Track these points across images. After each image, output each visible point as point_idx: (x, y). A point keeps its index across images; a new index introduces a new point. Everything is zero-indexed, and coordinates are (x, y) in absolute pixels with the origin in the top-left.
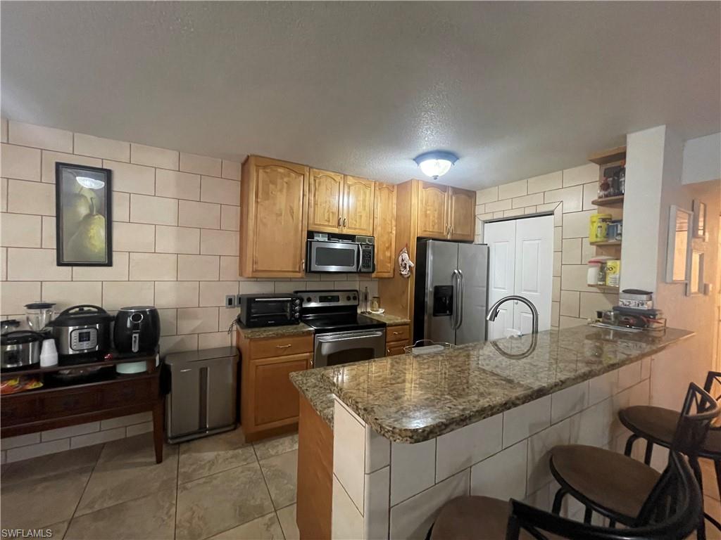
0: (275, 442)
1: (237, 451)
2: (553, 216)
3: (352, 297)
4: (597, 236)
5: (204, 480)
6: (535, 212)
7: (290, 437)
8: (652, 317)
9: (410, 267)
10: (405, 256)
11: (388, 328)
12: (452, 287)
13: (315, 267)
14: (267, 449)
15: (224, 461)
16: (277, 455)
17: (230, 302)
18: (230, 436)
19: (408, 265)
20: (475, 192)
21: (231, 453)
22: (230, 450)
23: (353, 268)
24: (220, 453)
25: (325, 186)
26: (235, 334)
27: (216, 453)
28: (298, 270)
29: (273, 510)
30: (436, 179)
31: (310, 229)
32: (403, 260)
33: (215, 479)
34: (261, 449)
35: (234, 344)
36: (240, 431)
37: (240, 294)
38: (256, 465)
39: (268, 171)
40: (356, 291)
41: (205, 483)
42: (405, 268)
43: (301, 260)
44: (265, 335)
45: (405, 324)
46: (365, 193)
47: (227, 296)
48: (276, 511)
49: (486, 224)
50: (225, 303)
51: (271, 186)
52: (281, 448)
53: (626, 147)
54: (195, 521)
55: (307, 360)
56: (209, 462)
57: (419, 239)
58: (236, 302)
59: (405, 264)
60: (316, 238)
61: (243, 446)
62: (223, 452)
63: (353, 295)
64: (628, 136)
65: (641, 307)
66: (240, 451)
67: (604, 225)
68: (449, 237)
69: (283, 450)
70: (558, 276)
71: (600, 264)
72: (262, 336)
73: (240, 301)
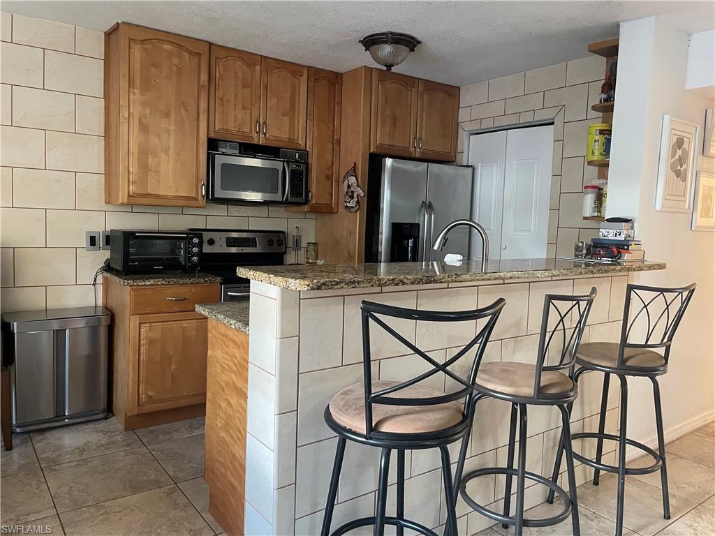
2: (553, 126)
3: (275, 242)
4: (593, 153)
5: (74, 463)
6: (532, 120)
8: (626, 247)
9: (358, 196)
10: (353, 181)
12: (419, 224)
13: (219, 193)
17: (93, 241)
19: (356, 194)
20: (459, 88)
23: (278, 197)
26: (100, 289)
28: (194, 195)
29: (173, 483)
31: (212, 135)
32: (349, 187)
35: (100, 303)
37: (108, 229)
38: (143, 450)
39: (149, 47)
40: (283, 232)
41: (77, 465)
42: (352, 197)
43: (200, 180)
46: (293, 85)
47: (87, 233)
48: (176, 483)
49: (471, 137)
50: (84, 242)
51: (153, 70)
52: (175, 434)
53: (618, 40)
54: (76, 493)
57: (372, 156)
58: (101, 241)
59: (353, 192)
60: (222, 150)
61: (122, 434)
63: (278, 238)
64: (622, 25)
65: (618, 238)
66: (118, 438)
68: (418, 155)
69: (179, 435)
70: (556, 209)
71: (596, 190)
73: (108, 240)
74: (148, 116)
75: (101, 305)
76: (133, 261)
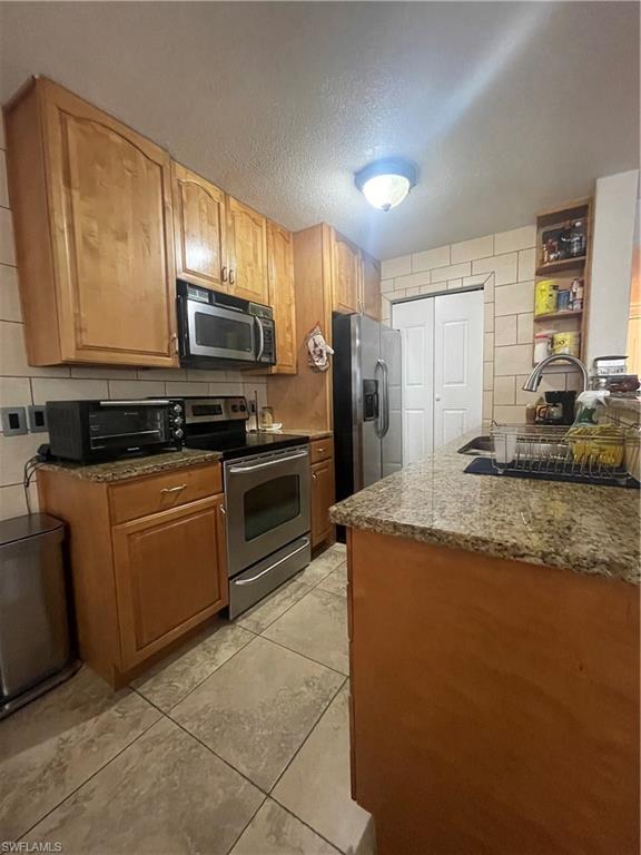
0: (176, 666)
1: (104, 716)
2: (482, 291)
3: (238, 408)
4: (548, 307)
5: (58, 815)
6: (460, 286)
7: (200, 646)
9: (328, 354)
10: (319, 338)
11: (312, 443)
12: (377, 382)
13: (195, 348)
14: (170, 683)
15: (86, 747)
16: (196, 687)
17: (14, 421)
18: (70, 690)
19: (324, 352)
20: (380, 264)
21: (91, 725)
22: (87, 719)
23: (250, 356)
24: (65, 735)
25: (196, 205)
26: (34, 488)
27: (54, 741)
28: (166, 351)
29: (264, 796)
30: (386, 210)
31: (180, 276)
32: (316, 345)
33: (87, 798)
34: (157, 689)
35: (36, 508)
36: (85, 673)
37: (37, 402)
38: (166, 725)
42: (321, 356)
43: (170, 333)
44: (139, 470)
45: (326, 437)
46: (255, 234)
47: (5, 410)
48: (268, 795)
49: (394, 306)
52: (195, 673)
55: (214, 507)
56: (49, 766)
57: (335, 315)
58: (28, 421)
59: (321, 351)
61: (111, 701)
62: (74, 730)
63: (238, 404)
64: (599, 181)
66: (112, 712)
67: (554, 293)
69: (201, 672)
70: (490, 361)
71: (547, 340)
72: (135, 474)
73: (39, 418)
74: (96, 234)
75: (38, 511)
76: (97, 442)
